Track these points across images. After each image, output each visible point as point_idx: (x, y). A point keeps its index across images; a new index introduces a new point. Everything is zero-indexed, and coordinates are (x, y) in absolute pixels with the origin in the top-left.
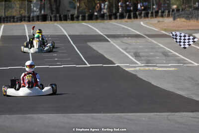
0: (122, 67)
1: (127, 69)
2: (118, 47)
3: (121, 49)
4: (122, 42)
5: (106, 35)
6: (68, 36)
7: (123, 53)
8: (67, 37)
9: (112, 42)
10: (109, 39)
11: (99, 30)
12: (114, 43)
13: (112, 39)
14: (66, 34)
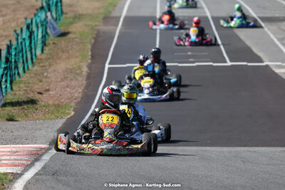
0: (272, 67)
1: (277, 71)
2: (272, 36)
3: (275, 40)
4: (280, 29)
5: (260, 18)
6: (210, 18)
7: (277, 46)
8: (209, 21)
9: (266, 29)
10: (263, 24)
11: (253, 10)
12: (269, 29)
13: (267, 24)
14: (209, 15)
